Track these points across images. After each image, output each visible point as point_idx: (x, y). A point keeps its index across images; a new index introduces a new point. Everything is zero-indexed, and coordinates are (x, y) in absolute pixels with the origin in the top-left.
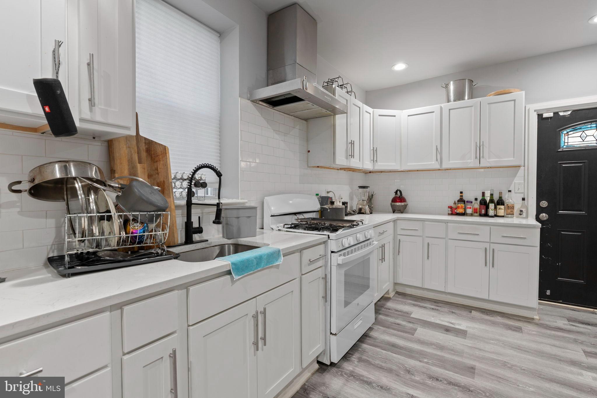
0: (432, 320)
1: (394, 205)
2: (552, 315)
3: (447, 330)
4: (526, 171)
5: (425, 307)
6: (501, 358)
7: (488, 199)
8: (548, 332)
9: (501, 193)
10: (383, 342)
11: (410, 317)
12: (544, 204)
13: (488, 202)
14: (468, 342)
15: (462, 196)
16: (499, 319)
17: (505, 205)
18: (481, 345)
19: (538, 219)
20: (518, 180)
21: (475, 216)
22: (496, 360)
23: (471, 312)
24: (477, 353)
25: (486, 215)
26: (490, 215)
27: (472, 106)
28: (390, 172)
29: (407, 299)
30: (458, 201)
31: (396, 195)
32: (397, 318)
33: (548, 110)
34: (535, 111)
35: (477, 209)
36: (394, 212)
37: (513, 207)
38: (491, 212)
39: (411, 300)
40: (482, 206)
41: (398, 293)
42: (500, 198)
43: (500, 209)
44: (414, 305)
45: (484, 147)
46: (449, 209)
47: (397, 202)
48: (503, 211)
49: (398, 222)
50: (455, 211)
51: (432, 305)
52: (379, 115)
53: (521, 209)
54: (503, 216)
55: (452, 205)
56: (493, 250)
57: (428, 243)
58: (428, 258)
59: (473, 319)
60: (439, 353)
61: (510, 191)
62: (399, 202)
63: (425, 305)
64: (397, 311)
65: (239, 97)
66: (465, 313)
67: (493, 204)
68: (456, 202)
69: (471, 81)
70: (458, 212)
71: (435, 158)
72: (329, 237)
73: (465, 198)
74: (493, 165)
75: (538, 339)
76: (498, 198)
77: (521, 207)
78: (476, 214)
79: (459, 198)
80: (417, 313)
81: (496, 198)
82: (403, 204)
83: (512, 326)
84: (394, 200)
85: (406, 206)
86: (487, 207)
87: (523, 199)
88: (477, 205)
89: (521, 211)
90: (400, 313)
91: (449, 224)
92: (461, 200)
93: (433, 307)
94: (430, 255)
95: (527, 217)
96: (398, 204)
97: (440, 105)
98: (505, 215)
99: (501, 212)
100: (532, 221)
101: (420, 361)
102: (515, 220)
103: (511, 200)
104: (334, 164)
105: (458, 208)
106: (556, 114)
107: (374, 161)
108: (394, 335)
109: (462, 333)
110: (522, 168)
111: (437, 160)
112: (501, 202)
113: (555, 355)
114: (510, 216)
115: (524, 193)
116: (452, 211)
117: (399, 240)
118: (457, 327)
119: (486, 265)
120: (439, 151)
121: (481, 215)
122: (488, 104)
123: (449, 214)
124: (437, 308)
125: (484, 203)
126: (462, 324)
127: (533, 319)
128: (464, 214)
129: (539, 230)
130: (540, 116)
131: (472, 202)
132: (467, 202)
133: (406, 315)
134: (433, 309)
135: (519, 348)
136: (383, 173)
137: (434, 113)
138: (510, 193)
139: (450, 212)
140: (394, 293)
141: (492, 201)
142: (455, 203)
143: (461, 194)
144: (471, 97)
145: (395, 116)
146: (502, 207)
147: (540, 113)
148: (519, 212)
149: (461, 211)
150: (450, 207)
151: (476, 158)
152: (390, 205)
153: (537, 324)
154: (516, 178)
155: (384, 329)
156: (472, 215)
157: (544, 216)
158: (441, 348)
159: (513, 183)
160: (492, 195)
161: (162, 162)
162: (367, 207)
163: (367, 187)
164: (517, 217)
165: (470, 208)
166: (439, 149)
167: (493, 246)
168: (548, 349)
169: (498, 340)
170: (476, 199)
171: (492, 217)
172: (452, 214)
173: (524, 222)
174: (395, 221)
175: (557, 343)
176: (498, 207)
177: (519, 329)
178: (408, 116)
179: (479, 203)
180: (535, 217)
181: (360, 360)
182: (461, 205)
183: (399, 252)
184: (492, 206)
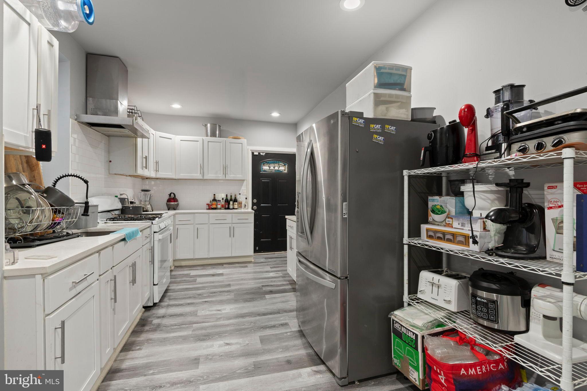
0: (204, 273)
1: (169, 204)
2: (259, 258)
3: (213, 275)
4: (247, 183)
5: (197, 269)
6: (240, 278)
7: (229, 198)
8: (258, 264)
9: (235, 195)
10: (179, 289)
11: (190, 276)
12: (255, 201)
13: (229, 201)
14: (224, 277)
15: (215, 197)
16: (237, 265)
17: (238, 202)
18: (231, 276)
19: (252, 209)
20: (243, 188)
21: (222, 209)
22: (238, 279)
23: (223, 265)
24: (230, 279)
25: (228, 208)
26: (230, 208)
27: (221, 142)
28: (165, 179)
29: (184, 268)
30: (213, 200)
31: (170, 196)
32: (182, 278)
33: (256, 151)
34: (251, 150)
35: (223, 205)
36: (169, 210)
37: (241, 203)
38: (231, 207)
39: (187, 268)
40: (226, 203)
41: (175, 267)
42: (235, 198)
43: (235, 204)
44: (190, 270)
45: (228, 168)
46: (207, 206)
47: (171, 202)
48: (237, 205)
49: (176, 216)
50: (211, 207)
51: (201, 267)
52: (160, 137)
53: (245, 204)
54: (237, 209)
55: (209, 203)
56: (234, 227)
57: (198, 228)
58: (197, 238)
59: (225, 268)
60: (212, 284)
61: (240, 194)
62: (173, 202)
63: (197, 268)
64: (180, 275)
65: (70, 118)
66: (220, 267)
67: (232, 202)
68: (212, 200)
69: (220, 126)
70: (213, 207)
71: (199, 172)
72: (152, 223)
73: (217, 198)
74: (232, 179)
75: (254, 268)
76: (234, 198)
77: (245, 203)
78: (223, 208)
79: (213, 198)
80: (193, 273)
81: (233, 198)
82: (176, 203)
83: (243, 266)
84: (169, 200)
85: (178, 205)
86: (229, 204)
87: (246, 199)
88: (223, 203)
89: (245, 205)
90: (183, 275)
91: (210, 215)
92: (214, 200)
93: (202, 268)
94: (198, 236)
95: (248, 209)
96: (172, 203)
97: (202, 137)
98: (238, 208)
99: (236, 206)
100: (250, 210)
101: (204, 290)
102: (243, 210)
103: (240, 199)
104: (136, 173)
105: (213, 204)
106: (259, 153)
107: (157, 171)
108: (184, 285)
109: (222, 274)
110: (245, 181)
111: (201, 173)
112: (235, 200)
113: (261, 271)
114: (240, 208)
115: (246, 195)
116: (209, 207)
117: (178, 228)
118: (218, 273)
119: (230, 237)
120: (202, 168)
121: (226, 209)
122: (230, 143)
123: (207, 209)
124: (204, 268)
125: (227, 201)
126: (220, 271)
127: (252, 261)
128: (215, 209)
129: (254, 214)
130: (253, 153)
131: (220, 201)
132: (218, 200)
133: (187, 275)
134: (202, 269)
135: (247, 273)
136: (158, 180)
137: (199, 142)
138: (240, 195)
139: (208, 208)
140: (174, 267)
141: (231, 200)
142: (211, 202)
143: (214, 196)
144: (220, 136)
145: (171, 139)
146: (236, 203)
147: (253, 152)
148: (244, 206)
149: (214, 206)
150: (208, 204)
151: (224, 174)
152: (166, 204)
153: (253, 263)
154: (242, 187)
155: (177, 284)
156: (220, 209)
157: (255, 207)
158: (213, 282)
159: (241, 189)
160: (231, 196)
161: (36, 171)
162: (149, 206)
163: (149, 190)
164: (243, 209)
165: (220, 204)
166: (202, 167)
167: (233, 225)
168: (258, 270)
169: (238, 273)
170: (223, 199)
171: (231, 209)
172: (209, 209)
173: (246, 211)
174: (174, 215)
175: (261, 267)
176: (235, 203)
177: (246, 267)
178: (181, 140)
179: (224, 202)
180: (251, 208)
181: (170, 299)
182: (214, 203)
183: (177, 237)
184: (231, 203)
